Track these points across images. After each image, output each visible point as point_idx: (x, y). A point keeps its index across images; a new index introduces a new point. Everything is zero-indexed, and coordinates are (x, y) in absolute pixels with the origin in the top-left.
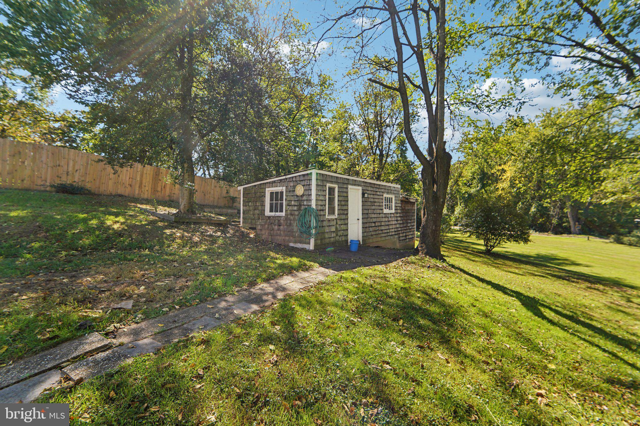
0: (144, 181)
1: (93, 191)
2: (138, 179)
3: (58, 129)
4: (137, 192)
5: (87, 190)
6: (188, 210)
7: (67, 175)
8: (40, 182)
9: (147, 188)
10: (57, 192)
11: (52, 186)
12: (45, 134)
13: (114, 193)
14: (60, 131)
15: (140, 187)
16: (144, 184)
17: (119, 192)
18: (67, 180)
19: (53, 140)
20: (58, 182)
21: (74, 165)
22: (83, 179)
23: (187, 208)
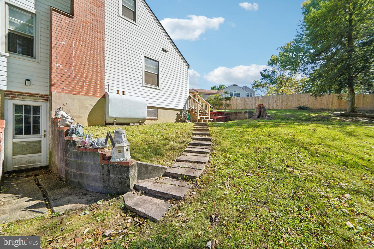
0: (334, 101)
1: (311, 108)
2: (331, 101)
3: (301, 85)
4: (330, 107)
5: (309, 108)
6: (351, 111)
7: (302, 103)
8: (293, 107)
9: (335, 105)
10: (298, 109)
11: (297, 107)
12: (296, 89)
13: (319, 108)
14: (301, 86)
15: (332, 104)
16: (334, 103)
17: (322, 108)
18: (302, 105)
19: (299, 91)
20: (299, 106)
21: (304, 99)
22: (307, 104)
23: (350, 110)
